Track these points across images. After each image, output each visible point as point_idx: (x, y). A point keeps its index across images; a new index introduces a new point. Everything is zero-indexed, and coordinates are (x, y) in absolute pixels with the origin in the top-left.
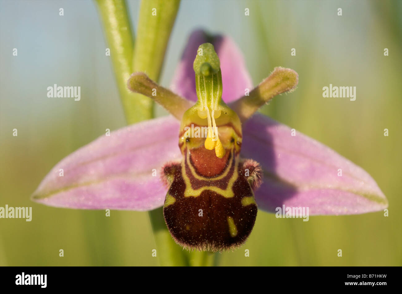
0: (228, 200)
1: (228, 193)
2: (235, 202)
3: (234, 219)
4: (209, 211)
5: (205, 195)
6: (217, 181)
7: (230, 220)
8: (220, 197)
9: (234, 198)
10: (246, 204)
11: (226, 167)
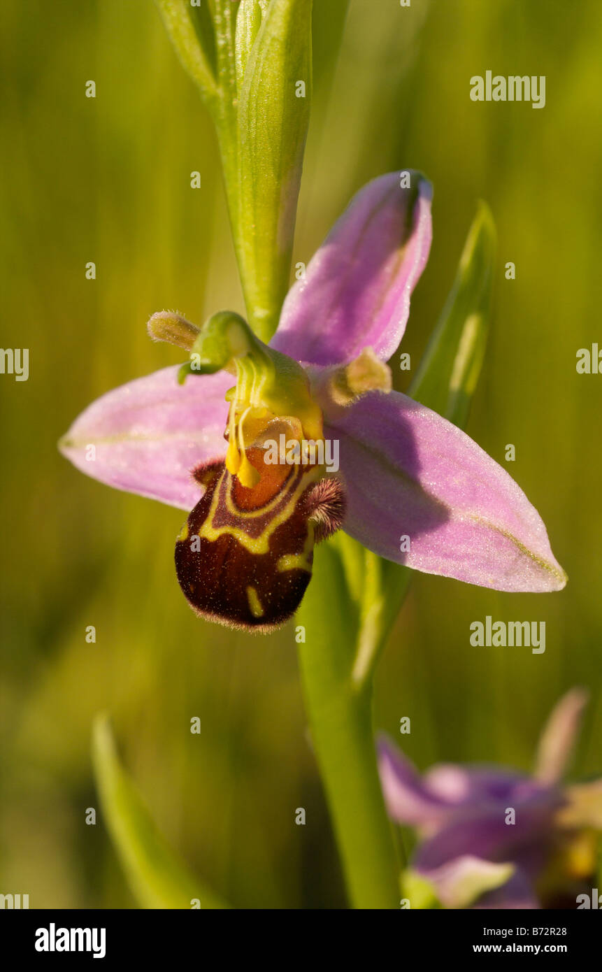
0: (254, 558)
1: (257, 546)
2: (265, 564)
3: (257, 590)
4: (221, 572)
5: (222, 542)
6: (249, 520)
7: (252, 594)
8: (244, 550)
9: (266, 556)
10: (283, 569)
11: (278, 493)
